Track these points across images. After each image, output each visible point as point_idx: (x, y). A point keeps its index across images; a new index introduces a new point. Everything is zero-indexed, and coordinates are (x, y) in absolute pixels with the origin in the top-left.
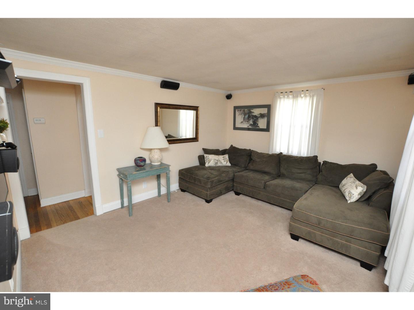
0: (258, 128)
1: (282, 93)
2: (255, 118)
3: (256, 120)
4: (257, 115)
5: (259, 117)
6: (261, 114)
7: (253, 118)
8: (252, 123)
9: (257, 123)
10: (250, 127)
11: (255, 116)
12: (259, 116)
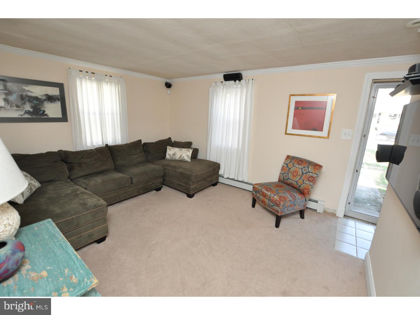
0: (46, 117)
1: (82, 71)
2: (35, 101)
3: (39, 104)
4: (40, 97)
5: (45, 100)
6: (47, 95)
7: (30, 101)
8: (31, 110)
9: (42, 109)
10: (27, 116)
11: (36, 98)
12: (44, 98)
